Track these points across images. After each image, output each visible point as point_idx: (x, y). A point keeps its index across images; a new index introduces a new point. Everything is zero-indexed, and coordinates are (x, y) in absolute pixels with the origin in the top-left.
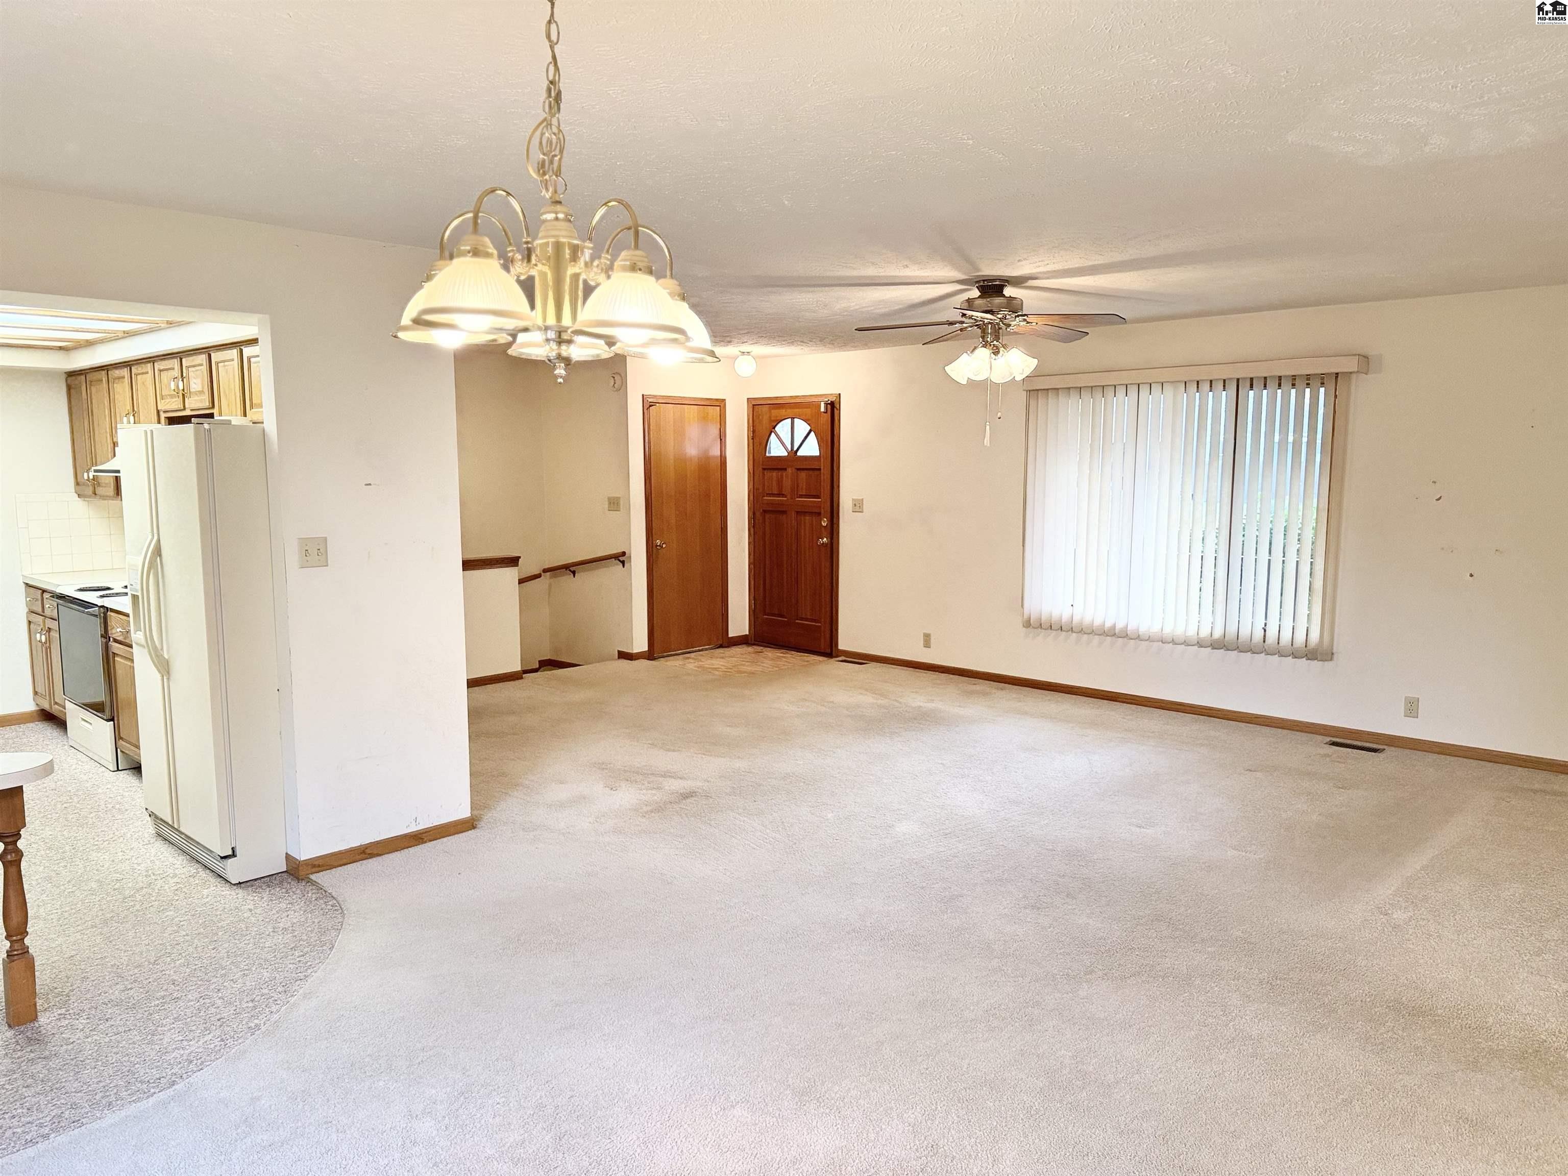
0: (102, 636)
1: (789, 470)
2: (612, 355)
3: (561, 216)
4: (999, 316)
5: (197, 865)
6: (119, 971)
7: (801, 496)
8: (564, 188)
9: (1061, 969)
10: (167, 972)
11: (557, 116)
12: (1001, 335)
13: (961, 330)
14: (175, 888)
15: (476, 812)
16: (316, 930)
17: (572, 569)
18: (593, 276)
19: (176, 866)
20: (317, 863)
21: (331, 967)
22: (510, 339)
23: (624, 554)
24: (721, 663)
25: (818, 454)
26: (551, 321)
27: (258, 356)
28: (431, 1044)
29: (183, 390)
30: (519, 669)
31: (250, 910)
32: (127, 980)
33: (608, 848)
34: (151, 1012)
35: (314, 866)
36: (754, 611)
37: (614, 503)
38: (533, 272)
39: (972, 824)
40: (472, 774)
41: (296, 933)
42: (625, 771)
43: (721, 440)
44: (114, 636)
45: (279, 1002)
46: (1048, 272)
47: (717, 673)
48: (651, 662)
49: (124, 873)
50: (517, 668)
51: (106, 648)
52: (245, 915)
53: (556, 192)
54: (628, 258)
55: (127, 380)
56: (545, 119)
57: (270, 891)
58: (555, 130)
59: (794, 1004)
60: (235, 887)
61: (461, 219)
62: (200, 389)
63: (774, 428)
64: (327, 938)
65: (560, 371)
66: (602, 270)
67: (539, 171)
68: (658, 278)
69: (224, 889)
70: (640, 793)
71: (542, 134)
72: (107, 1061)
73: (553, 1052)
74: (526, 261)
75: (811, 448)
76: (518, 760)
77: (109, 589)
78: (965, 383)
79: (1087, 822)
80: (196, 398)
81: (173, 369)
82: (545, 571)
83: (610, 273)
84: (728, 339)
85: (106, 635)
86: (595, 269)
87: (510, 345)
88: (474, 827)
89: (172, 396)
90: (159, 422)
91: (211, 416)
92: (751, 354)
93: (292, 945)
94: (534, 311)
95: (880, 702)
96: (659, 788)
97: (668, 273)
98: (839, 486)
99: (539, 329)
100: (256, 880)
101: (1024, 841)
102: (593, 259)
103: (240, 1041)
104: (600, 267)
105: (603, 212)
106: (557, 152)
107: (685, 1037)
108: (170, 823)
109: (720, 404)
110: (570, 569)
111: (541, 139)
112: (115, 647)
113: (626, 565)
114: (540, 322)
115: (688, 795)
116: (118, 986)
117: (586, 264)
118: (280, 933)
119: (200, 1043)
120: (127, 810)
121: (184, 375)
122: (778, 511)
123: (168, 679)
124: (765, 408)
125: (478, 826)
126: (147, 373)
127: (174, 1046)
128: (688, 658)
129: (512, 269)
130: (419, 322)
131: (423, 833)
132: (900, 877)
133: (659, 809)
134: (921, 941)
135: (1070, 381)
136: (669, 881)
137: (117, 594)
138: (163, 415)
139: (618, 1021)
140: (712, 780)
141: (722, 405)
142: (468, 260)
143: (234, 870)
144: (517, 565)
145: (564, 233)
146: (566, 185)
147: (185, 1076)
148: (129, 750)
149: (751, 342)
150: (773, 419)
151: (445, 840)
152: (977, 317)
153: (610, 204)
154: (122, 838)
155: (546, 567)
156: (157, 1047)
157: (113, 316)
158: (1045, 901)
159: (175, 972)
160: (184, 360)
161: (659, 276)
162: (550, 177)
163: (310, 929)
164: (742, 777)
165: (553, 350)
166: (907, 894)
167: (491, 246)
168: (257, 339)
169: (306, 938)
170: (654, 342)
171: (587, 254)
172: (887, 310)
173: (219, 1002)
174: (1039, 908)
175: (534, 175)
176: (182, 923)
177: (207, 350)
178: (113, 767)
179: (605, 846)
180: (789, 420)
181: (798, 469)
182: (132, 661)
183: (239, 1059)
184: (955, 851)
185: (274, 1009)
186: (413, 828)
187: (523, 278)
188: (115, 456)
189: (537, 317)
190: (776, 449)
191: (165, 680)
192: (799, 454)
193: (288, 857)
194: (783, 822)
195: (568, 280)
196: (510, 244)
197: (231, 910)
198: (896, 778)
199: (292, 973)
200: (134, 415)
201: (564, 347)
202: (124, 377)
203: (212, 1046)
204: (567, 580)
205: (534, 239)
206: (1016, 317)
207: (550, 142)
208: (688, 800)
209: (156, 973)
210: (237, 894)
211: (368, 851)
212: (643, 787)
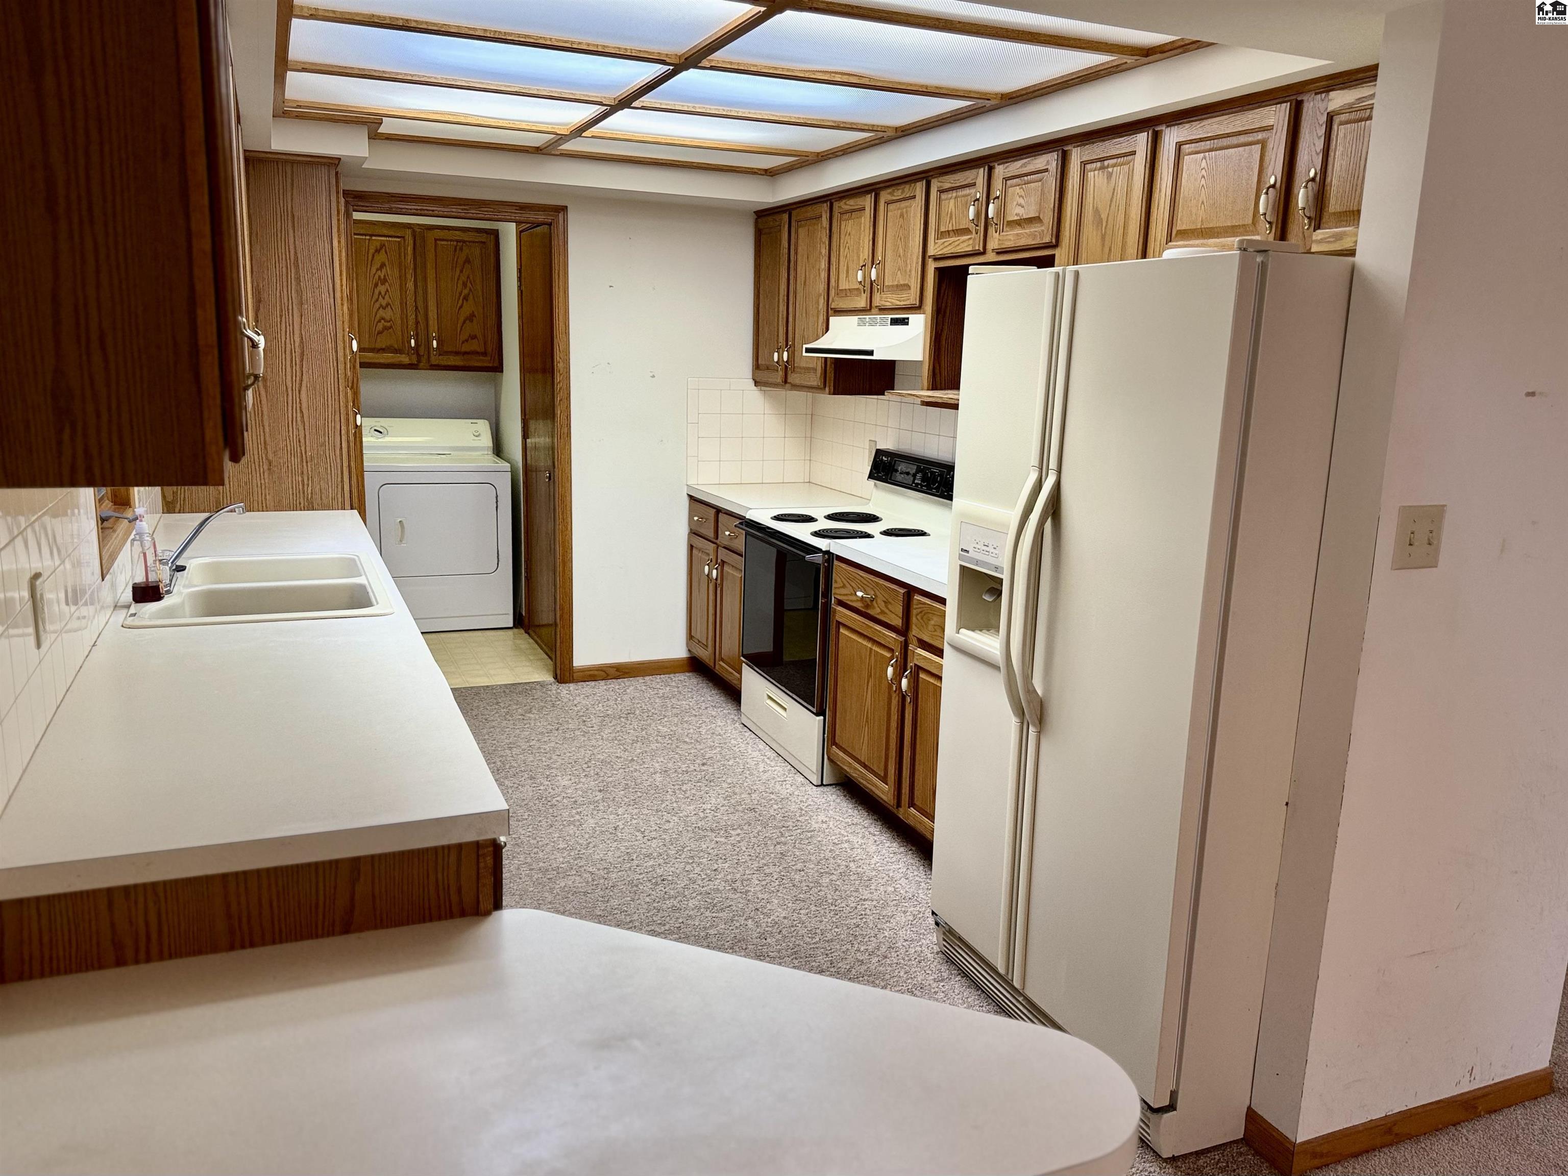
51: (826, 612)
55: (866, 219)
60: (1166, 1165)
62: (1034, 215)
77: (812, 519)
80: (1020, 231)
81: (974, 185)
85: (826, 594)
100: (1197, 1153)
108: (1002, 971)
121: (995, 194)
126: (912, 198)
160: (997, 168)
178: (815, 779)
191: (1032, 730)
200: (874, 268)
202: (865, 211)
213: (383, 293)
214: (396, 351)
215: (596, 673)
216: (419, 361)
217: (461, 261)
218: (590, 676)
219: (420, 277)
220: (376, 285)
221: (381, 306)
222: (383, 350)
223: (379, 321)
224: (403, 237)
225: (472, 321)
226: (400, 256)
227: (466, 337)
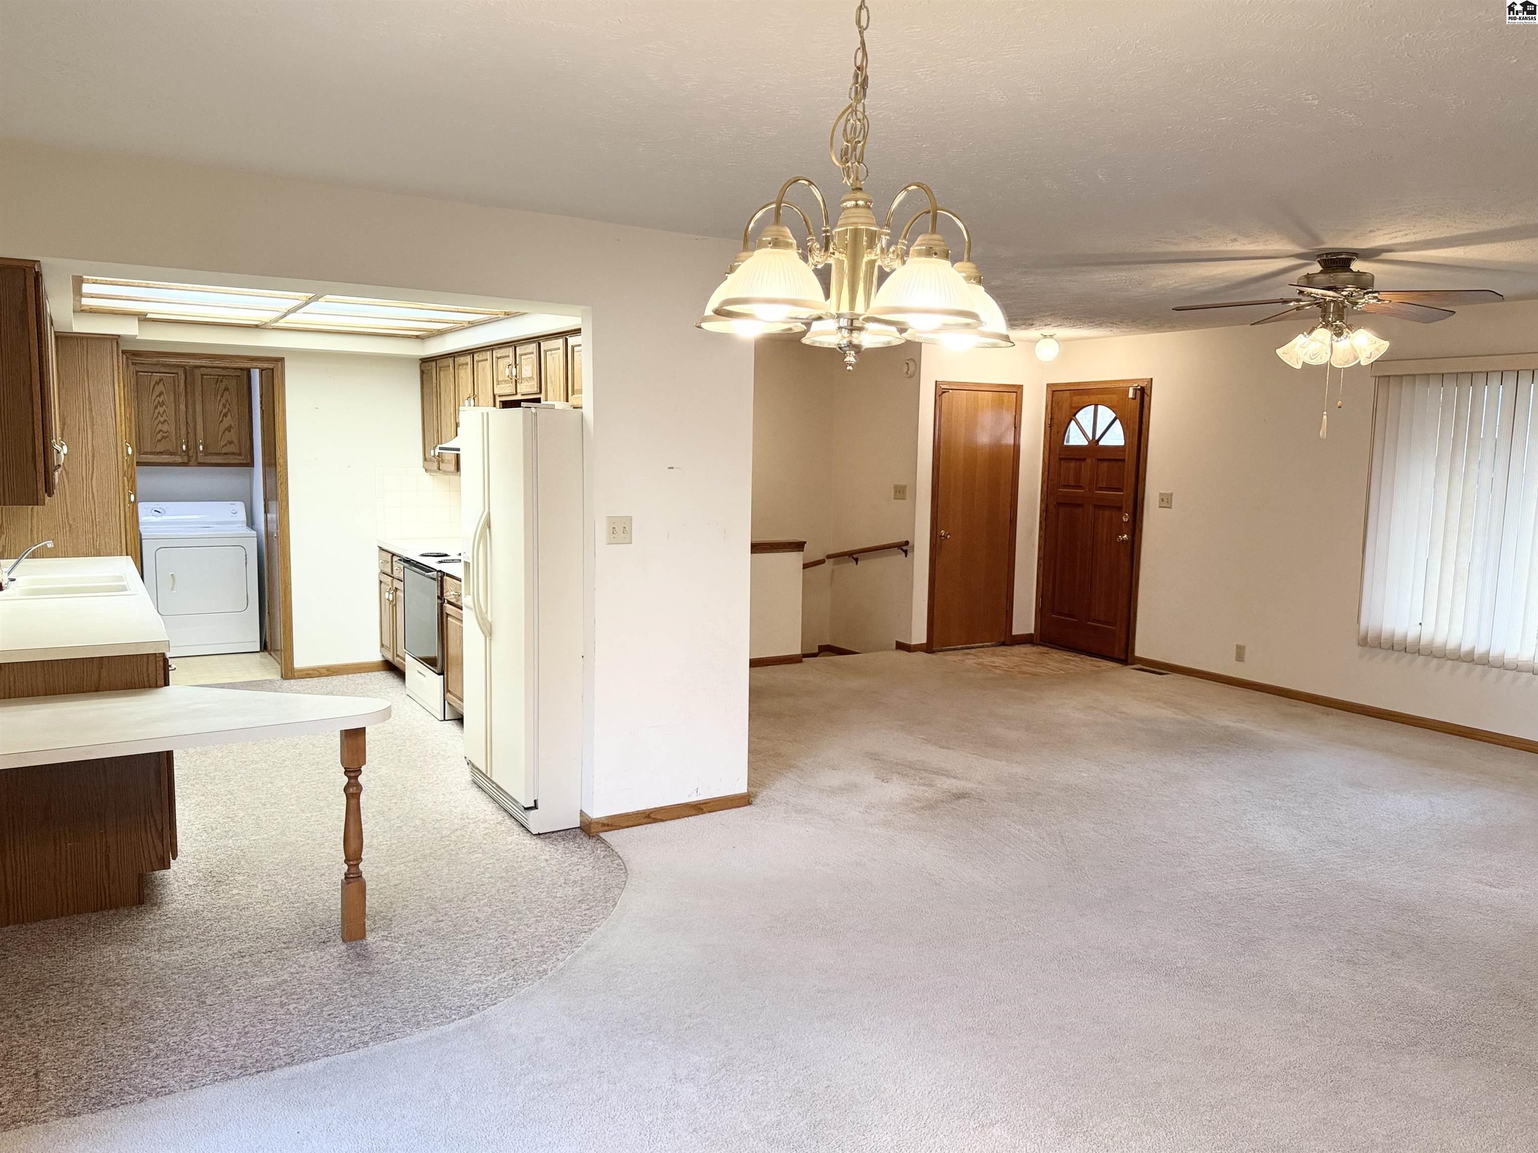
0: (438, 597)
1: (1089, 461)
2: (903, 341)
3: (861, 203)
4: (1344, 293)
5: (504, 814)
6: (433, 903)
7: (1101, 489)
8: (866, 175)
9: (1378, 1035)
10: (473, 910)
11: (863, 101)
12: (1345, 313)
13: (1298, 309)
14: (485, 832)
15: (753, 790)
16: (602, 887)
17: (855, 556)
18: (886, 262)
19: (487, 812)
20: (606, 822)
21: (612, 923)
22: (804, 327)
23: (907, 543)
24: (1001, 662)
25: (1123, 444)
26: (845, 309)
27: (580, 345)
28: (698, 1012)
29: (516, 376)
30: (800, 653)
31: (547, 860)
32: (439, 913)
33: (876, 839)
34: (457, 944)
35: (604, 825)
36: (1041, 610)
37: (900, 492)
38: (831, 261)
39: (1281, 862)
40: (750, 752)
41: (584, 887)
42: (897, 764)
43: (1015, 427)
44: (448, 598)
45: (565, 951)
46: (1407, 243)
47: (998, 671)
48: (930, 655)
49: (443, 814)
50: (797, 651)
51: (441, 607)
52: (542, 865)
53: (857, 179)
54: (924, 242)
55: (469, 367)
56: (851, 105)
57: (564, 844)
58: (860, 116)
59: (1064, 1029)
60: (535, 837)
61: (765, 210)
62: (530, 376)
63: (1075, 415)
64: (611, 895)
65: (851, 358)
66: (898, 256)
67: (842, 158)
68: (953, 262)
69: (525, 838)
70: (911, 788)
71: (848, 121)
72: (419, 984)
73: (812, 1038)
74: (824, 249)
75: (1115, 437)
76: (794, 743)
77: (446, 555)
78: (1299, 367)
79: (1424, 873)
80: (527, 383)
81: (509, 356)
82: (829, 557)
83: (905, 259)
84: (1030, 322)
85: (441, 597)
86: (891, 256)
87: (804, 334)
88: (749, 803)
89: (506, 382)
90: (495, 406)
91: (538, 400)
92: (1055, 337)
93: (581, 898)
94: (829, 300)
95: (1180, 717)
96: (931, 786)
97: (966, 256)
98: (1144, 480)
99: (832, 317)
100: (553, 832)
101: (1343, 887)
102: (890, 244)
103: (529, 983)
104: (896, 253)
105: (901, 198)
106: (860, 138)
107: (946, 1045)
108: (484, 772)
109: (1017, 390)
110: (854, 556)
111: (846, 126)
112: (449, 608)
113: (909, 554)
114: (834, 311)
115: (960, 796)
116: (431, 917)
117: (882, 250)
118: (571, 885)
119: (496, 979)
120: (449, 757)
121: (517, 362)
122: (1075, 504)
123: (490, 640)
124: (1067, 394)
125: (754, 803)
126: (487, 360)
127: (474, 979)
128: (968, 654)
129: (810, 259)
130: (720, 312)
131: (703, 804)
132: (1192, 911)
133: (930, 806)
134: (1212, 982)
135: (1429, 367)
136: (938, 882)
137: (453, 561)
138: (498, 399)
139: (879, 1017)
140: (987, 783)
141: (1019, 392)
142: (768, 251)
143: (535, 821)
144: (803, 551)
145: (862, 220)
146: (867, 171)
147: (481, 1007)
148: (455, 702)
149: (1055, 325)
150: (1073, 405)
151: (722, 812)
152: (1317, 295)
153: (910, 188)
154: (443, 782)
155: (831, 552)
156: (460, 978)
157: (460, 308)
158: (1364, 956)
159: (479, 910)
160: (517, 348)
161: (954, 258)
162: (852, 164)
163: (596, 885)
164: (1019, 783)
165: (845, 338)
166: (1199, 930)
167: (791, 236)
168: (580, 329)
169: (592, 892)
170: (946, 327)
171: (884, 240)
172: (1211, 287)
173: (514, 944)
174: (1355, 964)
175: (837, 164)
176: (488, 866)
177: (537, 340)
178: (440, 716)
179: (874, 838)
180: (1092, 407)
181: (1099, 460)
182: (461, 621)
183: (527, 999)
184: (1258, 889)
185: (561, 956)
186: (694, 798)
187: (820, 266)
188: (457, 435)
189: (831, 306)
190: (1075, 438)
191: (488, 641)
192: (1101, 443)
193: (582, 813)
194: (1062, 836)
195: (863, 267)
196: (810, 234)
197: (530, 858)
198: (1195, 803)
199: (578, 924)
200: (474, 399)
201: (855, 334)
202: (467, 364)
203: (506, 984)
204: (850, 567)
205: (835, 226)
206: (1365, 294)
207: (854, 128)
208: (961, 801)
209: (463, 909)
210: (536, 844)
211: (652, 816)
212: (915, 782)
213: (161, 413)
214: (171, 454)
215: (311, 672)
216: (189, 460)
217: (221, 390)
218: (307, 674)
219: (190, 402)
220: (156, 407)
221: (160, 421)
222: (161, 453)
223: (159, 432)
224: (177, 374)
225: (230, 431)
226: (174, 386)
227: (225, 442)
